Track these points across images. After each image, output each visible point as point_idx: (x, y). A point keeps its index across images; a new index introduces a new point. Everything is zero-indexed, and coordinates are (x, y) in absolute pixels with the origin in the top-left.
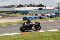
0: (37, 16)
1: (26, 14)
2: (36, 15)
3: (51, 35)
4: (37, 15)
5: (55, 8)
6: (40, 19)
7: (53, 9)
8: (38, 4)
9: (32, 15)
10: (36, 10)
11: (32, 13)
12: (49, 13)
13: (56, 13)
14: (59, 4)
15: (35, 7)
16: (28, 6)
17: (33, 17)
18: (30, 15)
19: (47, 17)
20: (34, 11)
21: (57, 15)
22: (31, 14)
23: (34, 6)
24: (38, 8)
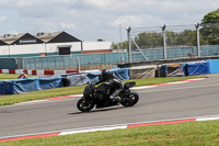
0: (52, 77)
1: (12, 72)
2: (47, 73)
4: (52, 73)
5: (115, 47)
6: (60, 86)
7: (110, 50)
9: (34, 73)
10: (46, 54)
11: (33, 65)
12: (95, 66)
13: (119, 66)
14: (129, 30)
15: (42, 42)
16: (17, 42)
17: (37, 83)
19: (88, 80)
20: (41, 60)
21: (122, 73)
22: (30, 72)
23: (39, 41)
24: (53, 48)
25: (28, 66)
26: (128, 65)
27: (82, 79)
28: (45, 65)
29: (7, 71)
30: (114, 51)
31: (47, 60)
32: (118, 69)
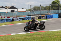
0: (9, 19)
4: (9, 17)
5: (27, 10)
8: (10, 6)
9: (4, 17)
10: (8, 12)
11: (4, 15)
13: (28, 16)
14: (31, 6)
15: (7, 9)
17: (5, 20)
18: (2, 17)
20: (6, 14)
21: (29, 18)
23: (6, 9)
24: (10, 10)
25: (2, 15)
26: (31, 15)
28: (7, 15)
30: (27, 12)
31: (8, 14)
32: (28, 17)
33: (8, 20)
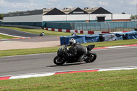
0: (93, 35)
1: (68, 31)
2: (89, 32)
3: (125, 79)
7: (130, 20)
10: (89, 21)
11: (81, 27)
12: (120, 29)
13: (136, 30)
15: (87, 13)
16: (72, 13)
17: (84, 38)
19: (116, 37)
22: (79, 31)
23: (85, 13)
27: (112, 37)
28: (89, 27)
29: (65, 30)
31: (90, 24)
33: (90, 38)
